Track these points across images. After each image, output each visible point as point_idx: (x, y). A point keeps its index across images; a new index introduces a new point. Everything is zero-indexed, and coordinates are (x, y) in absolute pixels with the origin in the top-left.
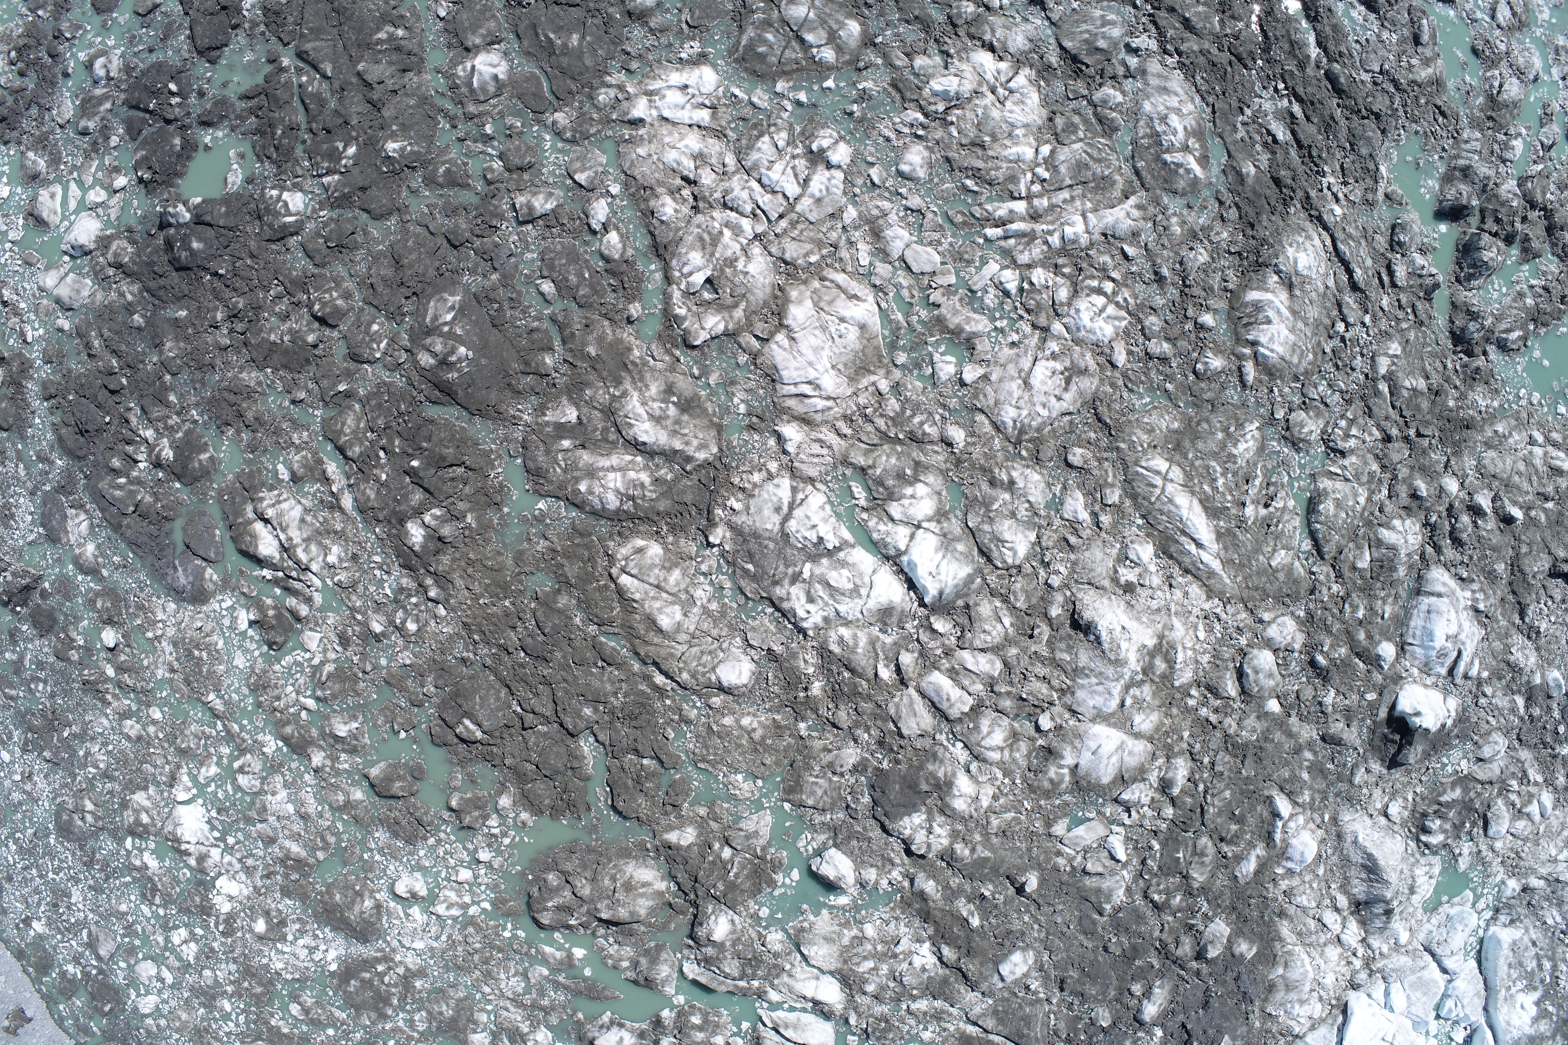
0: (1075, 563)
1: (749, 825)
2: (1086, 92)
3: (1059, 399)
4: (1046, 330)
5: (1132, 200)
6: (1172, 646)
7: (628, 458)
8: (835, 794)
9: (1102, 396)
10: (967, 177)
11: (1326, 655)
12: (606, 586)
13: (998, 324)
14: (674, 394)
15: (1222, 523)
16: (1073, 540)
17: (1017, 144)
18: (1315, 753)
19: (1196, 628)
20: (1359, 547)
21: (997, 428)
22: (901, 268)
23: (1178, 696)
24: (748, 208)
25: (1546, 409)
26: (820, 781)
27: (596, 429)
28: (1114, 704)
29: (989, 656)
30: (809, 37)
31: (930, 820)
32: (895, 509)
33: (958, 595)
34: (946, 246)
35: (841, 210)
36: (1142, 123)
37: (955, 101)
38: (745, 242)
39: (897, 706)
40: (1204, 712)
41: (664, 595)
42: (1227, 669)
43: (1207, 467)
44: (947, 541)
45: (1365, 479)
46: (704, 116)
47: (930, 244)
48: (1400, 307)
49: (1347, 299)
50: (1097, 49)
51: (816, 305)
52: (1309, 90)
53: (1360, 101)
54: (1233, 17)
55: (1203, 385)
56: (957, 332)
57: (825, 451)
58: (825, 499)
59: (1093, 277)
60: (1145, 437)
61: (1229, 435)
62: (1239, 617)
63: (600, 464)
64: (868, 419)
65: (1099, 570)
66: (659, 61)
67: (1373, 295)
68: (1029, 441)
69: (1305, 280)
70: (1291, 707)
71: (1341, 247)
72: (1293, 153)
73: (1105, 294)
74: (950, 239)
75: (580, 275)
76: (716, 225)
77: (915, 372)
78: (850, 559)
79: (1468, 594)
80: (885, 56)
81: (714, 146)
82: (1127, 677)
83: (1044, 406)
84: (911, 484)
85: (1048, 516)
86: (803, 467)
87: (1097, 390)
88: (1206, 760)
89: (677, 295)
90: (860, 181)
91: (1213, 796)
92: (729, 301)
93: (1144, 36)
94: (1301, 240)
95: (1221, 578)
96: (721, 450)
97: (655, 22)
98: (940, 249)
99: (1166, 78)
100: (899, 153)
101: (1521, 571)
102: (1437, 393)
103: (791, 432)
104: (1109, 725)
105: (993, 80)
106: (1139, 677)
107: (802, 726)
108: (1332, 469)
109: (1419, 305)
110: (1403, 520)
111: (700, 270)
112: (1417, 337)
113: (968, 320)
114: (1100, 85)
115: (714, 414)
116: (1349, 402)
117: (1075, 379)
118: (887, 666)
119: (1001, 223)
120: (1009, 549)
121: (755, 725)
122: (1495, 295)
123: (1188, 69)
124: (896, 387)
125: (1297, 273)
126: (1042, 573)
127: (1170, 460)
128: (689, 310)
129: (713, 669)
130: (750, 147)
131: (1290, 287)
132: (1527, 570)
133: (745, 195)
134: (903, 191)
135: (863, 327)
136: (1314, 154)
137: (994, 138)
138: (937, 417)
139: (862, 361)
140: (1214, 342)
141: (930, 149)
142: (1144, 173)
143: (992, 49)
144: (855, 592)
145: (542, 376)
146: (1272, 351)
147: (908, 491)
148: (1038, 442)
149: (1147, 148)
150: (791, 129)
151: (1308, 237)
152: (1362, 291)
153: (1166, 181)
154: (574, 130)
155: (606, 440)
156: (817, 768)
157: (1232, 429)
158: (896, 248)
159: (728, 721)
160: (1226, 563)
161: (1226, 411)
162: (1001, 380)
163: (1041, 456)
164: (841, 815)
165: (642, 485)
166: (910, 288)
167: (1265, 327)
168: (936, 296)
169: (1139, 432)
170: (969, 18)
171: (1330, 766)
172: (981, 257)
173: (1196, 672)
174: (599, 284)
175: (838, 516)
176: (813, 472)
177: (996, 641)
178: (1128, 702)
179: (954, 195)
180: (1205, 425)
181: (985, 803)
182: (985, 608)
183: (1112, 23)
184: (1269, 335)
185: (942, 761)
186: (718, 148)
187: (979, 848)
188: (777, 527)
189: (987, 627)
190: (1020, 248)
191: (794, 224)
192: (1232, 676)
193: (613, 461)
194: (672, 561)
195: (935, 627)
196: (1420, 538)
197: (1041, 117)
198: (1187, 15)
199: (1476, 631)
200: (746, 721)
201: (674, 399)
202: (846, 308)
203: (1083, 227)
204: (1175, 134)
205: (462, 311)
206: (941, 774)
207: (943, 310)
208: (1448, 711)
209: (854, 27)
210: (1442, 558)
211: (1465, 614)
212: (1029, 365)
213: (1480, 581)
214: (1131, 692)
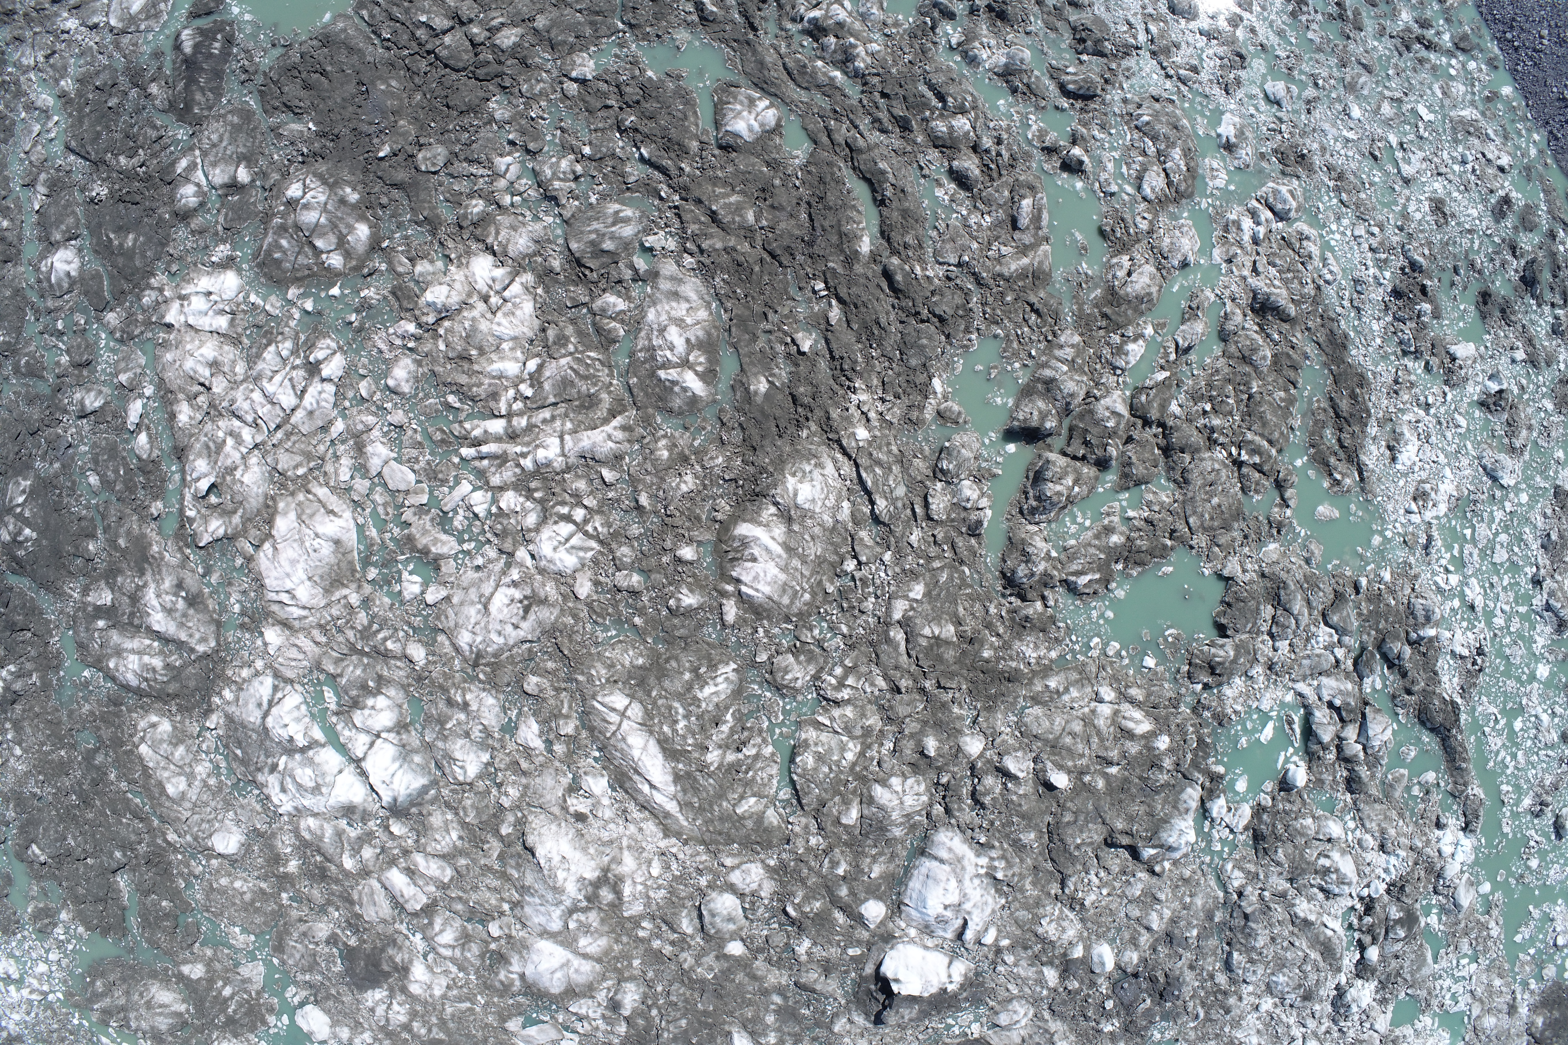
0: (526, 787)
1: (246, 970)
2: (587, 299)
3: (516, 627)
4: (511, 555)
5: (618, 421)
6: (620, 879)
7: (147, 642)
8: (311, 960)
9: (561, 627)
10: (452, 392)
11: (798, 907)
12: (131, 751)
13: (466, 547)
14: (183, 589)
15: (681, 766)
16: (524, 765)
17: (502, 359)
18: (785, 998)
19: (649, 863)
20: (846, 803)
21: (457, 649)
22: (379, 484)
23: (628, 925)
24: (249, 418)
25: (1126, 661)
26: (299, 946)
27: (124, 614)
28: (556, 925)
29: (441, 863)
30: (319, 243)
31: (391, 996)
32: (358, 717)
33: (412, 804)
34: (422, 464)
35: (331, 422)
36: (643, 334)
37: (445, 314)
38: (245, 450)
39: (360, 893)
40: (656, 944)
41: (172, 767)
42: (684, 906)
43: (670, 708)
44: (405, 753)
45: (858, 732)
46: (222, 323)
47: (409, 461)
48: (935, 542)
49: (863, 534)
50: (603, 251)
51: (299, 517)
52: (854, 290)
53: (919, 301)
54: (772, 207)
55: (676, 621)
56: (425, 552)
57: (301, 657)
58: (301, 699)
59: (563, 503)
60: (603, 672)
61: (698, 676)
62: (698, 859)
63: (125, 646)
64: (340, 630)
65: (548, 797)
66: (195, 265)
67: (898, 530)
68: (486, 665)
69: (806, 514)
70: (760, 950)
71: (864, 475)
72: (823, 365)
73: (574, 523)
74: (428, 457)
75: (116, 472)
76: (221, 434)
77: (385, 588)
78: (317, 759)
79: (984, 861)
80: (390, 263)
81: (229, 353)
82: (568, 903)
83: (500, 633)
84: (375, 695)
85: (501, 740)
86: (281, 668)
87: (556, 620)
88: (659, 989)
89: (188, 497)
90: (350, 394)
91: (668, 1022)
92: (230, 506)
93: (662, 233)
94: (808, 468)
95: (677, 820)
96: (218, 644)
97: (196, 222)
98: (416, 467)
99: (680, 281)
100: (389, 364)
101: (1061, 840)
102: (971, 641)
103: (273, 636)
104: (556, 942)
105: (485, 289)
106: (584, 904)
107: (284, 895)
108: (820, 719)
109: (960, 542)
110: (905, 777)
111: (206, 476)
112: (951, 578)
113: (436, 541)
114: (604, 290)
115: (214, 611)
116: (852, 647)
117: (534, 608)
118: (352, 856)
119: (477, 443)
120: (462, 767)
121: (245, 889)
122: (1073, 529)
123: (705, 271)
124: (366, 603)
125: (797, 507)
126: (494, 791)
127: (632, 697)
128: (199, 512)
129: (211, 835)
130: (259, 356)
131: (789, 520)
132: (1069, 840)
133: (246, 406)
134: (388, 405)
135: (337, 542)
136: (846, 367)
137: (482, 352)
138: (401, 634)
139: (337, 574)
140: (694, 576)
141: (419, 363)
142: (635, 390)
143: (494, 254)
144: (316, 790)
145: (88, 560)
146: (757, 590)
147: (370, 702)
148: (495, 667)
149: (644, 363)
150: (296, 337)
151: (820, 465)
152: (884, 524)
153: (661, 399)
154: (123, 331)
155: (131, 624)
156: (296, 935)
157: (703, 670)
158: (375, 464)
159: (224, 881)
160: (684, 806)
161: (698, 650)
162: (462, 604)
163: (497, 680)
164: (319, 978)
165: (154, 670)
166: (385, 505)
167: (749, 565)
168: (408, 515)
169: (598, 665)
170: (475, 219)
171: (804, 1011)
172: (456, 477)
173: (647, 905)
174: (131, 480)
175: (313, 716)
176: (290, 674)
177: (446, 850)
178: (572, 925)
179: (437, 411)
180: (674, 664)
181: (438, 992)
182: (436, 820)
183: (627, 221)
184: (753, 574)
185: (400, 948)
186: (231, 356)
187: (435, 1030)
188: (259, 721)
189: (437, 837)
190: (493, 469)
191: (288, 435)
192: (689, 915)
193: (135, 644)
194: (178, 738)
195: (392, 829)
196: (925, 798)
197: (532, 329)
198: (714, 208)
199: (990, 900)
200: (238, 884)
201: (183, 594)
202: (322, 523)
203: (558, 451)
204: (672, 348)
205: (32, 494)
206: (398, 959)
207: (413, 530)
208: (950, 976)
209: (362, 231)
210: (953, 821)
211: (977, 881)
212: (491, 590)
213: (1002, 848)
214: (575, 916)
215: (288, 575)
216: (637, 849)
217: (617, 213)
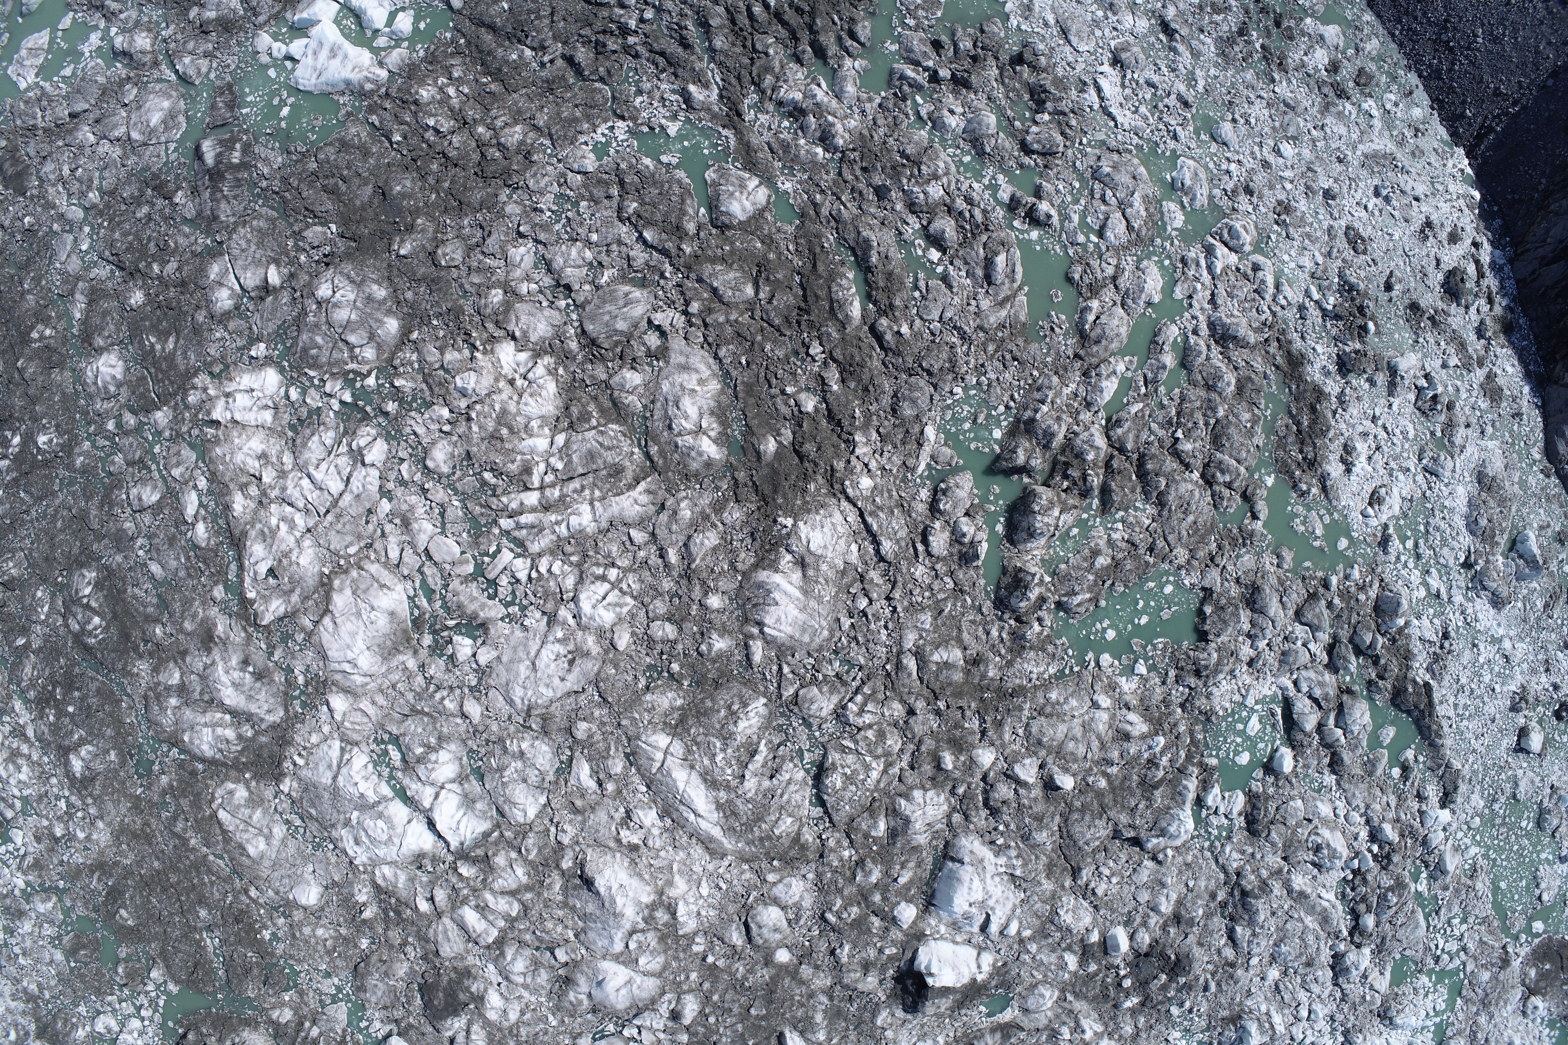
0: (582, 824)
1: (330, 1011)
2: (604, 377)
3: (563, 679)
4: (553, 614)
5: (642, 486)
6: (674, 901)
7: (219, 715)
8: (392, 996)
9: (604, 677)
10: (486, 470)
11: (837, 914)
12: (211, 817)
14: (250, 665)
15: (721, 795)
16: (579, 803)
17: (531, 436)
18: (831, 998)
19: (699, 884)
20: (874, 817)
21: (509, 703)
23: (684, 942)
24: (301, 504)
27: (194, 691)
28: (618, 947)
29: (508, 899)
30: (352, 339)
31: (470, 1024)
32: (423, 772)
33: (477, 847)
34: (465, 537)
35: (377, 504)
36: (659, 405)
37: (476, 398)
38: (298, 534)
39: (435, 932)
40: (710, 958)
41: (251, 829)
42: (732, 922)
43: (708, 743)
44: (468, 801)
45: (880, 752)
46: (266, 417)
47: (453, 534)
48: (936, 576)
49: (872, 574)
50: (617, 331)
51: (354, 593)
54: (768, 280)
55: (708, 664)
56: (474, 617)
57: (366, 720)
58: (367, 759)
59: (598, 565)
60: (645, 715)
61: (732, 713)
63: (198, 720)
64: (400, 693)
65: (603, 832)
66: (235, 364)
67: (904, 567)
68: (538, 716)
69: (819, 559)
70: (803, 956)
71: (869, 520)
72: (824, 422)
73: (609, 582)
76: (274, 520)
78: (387, 813)
79: (1002, 860)
80: (420, 353)
81: (275, 445)
82: (628, 926)
83: (547, 686)
84: (437, 751)
85: (556, 783)
86: (348, 732)
87: (599, 672)
89: (248, 581)
90: (393, 477)
91: (725, 1027)
92: (288, 587)
93: (670, 310)
94: (818, 518)
95: (722, 843)
96: (286, 714)
97: (233, 324)
98: (460, 539)
99: (690, 355)
100: (427, 447)
101: (1071, 837)
102: (977, 663)
103: (339, 703)
104: (619, 962)
105: (511, 374)
106: (643, 925)
107: (364, 939)
108: (846, 743)
109: (960, 574)
110: (925, 790)
111: (263, 560)
112: (954, 607)
114: (620, 367)
115: (281, 683)
116: (869, 676)
117: (578, 661)
118: (425, 899)
119: (514, 515)
120: (521, 810)
121: (326, 936)
124: (422, 667)
125: (811, 554)
126: (553, 829)
127: (673, 735)
129: (292, 889)
130: (303, 446)
131: (804, 565)
132: (1078, 837)
133: (296, 493)
134: (429, 485)
135: (392, 614)
136: (845, 423)
137: (512, 431)
138: (457, 693)
139: (393, 643)
140: (722, 622)
141: (455, 445)
142: (656, 458)
143: (516, 340)
144: (389, 840)
146: (780, 631)
147: (433, 757)
148: (546, 717)
149: (661, 431)
150: (338, 427)
151: (829, 515)
152: (891, 564)
153: (679, 463)
154: (171, 429)
155: (202, 700)
156: (377, 974)
157: (735, 707)
158: (421, 540)
159: (306, 930)
160: (727, 830)
161: (731, 688)
162: (511, 661)
163: (549, 729)
165: (228, 741)
167: (771, 608)
168: (456, 584)
169: (640, 709)
170: (496, 308)
173: (700, 923)
174: (192, 567)
176: (356, 737)
177: (512, 887)
179: (474, 487)
180: (709, 703)
181: (513, 1016)
182: (501, 859)
183: (636, 301)
184: (775, 616)
185: (475, 979)
186: (278, 448)
189: (503, 875)
190: (531, 537)
191: (339, 517)
192: (738, 928)
193: (208, 717)
194: (254, 801)
195: (460, 870)
196: (945, 807)
197: (557, 408)
198: (715, 284)
199: (1011, 896)
200: (320, 932)
201: (251, 669)
202: (376, 597)
203: (590, 517)
204: (686, 418)
205: (98, 585)
206: (474, 989)
207: (462, 598)
208: (979, 967)
209: (392, 325)
210: (972, 826)
211: (997, 879)
212: (537, 647)
213: (1018, 847)
214: (635, 937)
215: (348, 647)
216: (688, 873)
217: (627, 295)
